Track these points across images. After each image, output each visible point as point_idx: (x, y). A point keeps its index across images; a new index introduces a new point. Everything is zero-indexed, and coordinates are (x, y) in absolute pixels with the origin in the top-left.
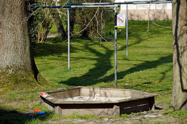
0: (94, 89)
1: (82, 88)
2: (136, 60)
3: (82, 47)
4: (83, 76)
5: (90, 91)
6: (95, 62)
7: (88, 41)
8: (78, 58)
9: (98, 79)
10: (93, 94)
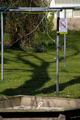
0: (35, 98)
1: (23, 97)
2: (76, 72)
3: (13, 58)
4: (19, 88)
5: (32, 101)
6: (30, 73)
7: (20, 52)
8: (11, 69)
9: (36, 91)
10: (35, 104)
